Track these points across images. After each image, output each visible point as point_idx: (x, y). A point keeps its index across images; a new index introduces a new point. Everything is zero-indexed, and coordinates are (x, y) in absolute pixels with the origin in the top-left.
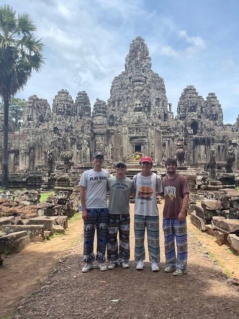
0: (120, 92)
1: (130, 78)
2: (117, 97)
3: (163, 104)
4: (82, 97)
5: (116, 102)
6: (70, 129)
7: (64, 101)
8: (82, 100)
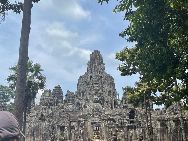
0: (84, 86)
1: (91, 77)
2: (82, 90)
3: (113, 94)
4: (57, 89)
5: (81, 94)
6: (51, 115)
7: (48, 97)
8: (57, 92)
